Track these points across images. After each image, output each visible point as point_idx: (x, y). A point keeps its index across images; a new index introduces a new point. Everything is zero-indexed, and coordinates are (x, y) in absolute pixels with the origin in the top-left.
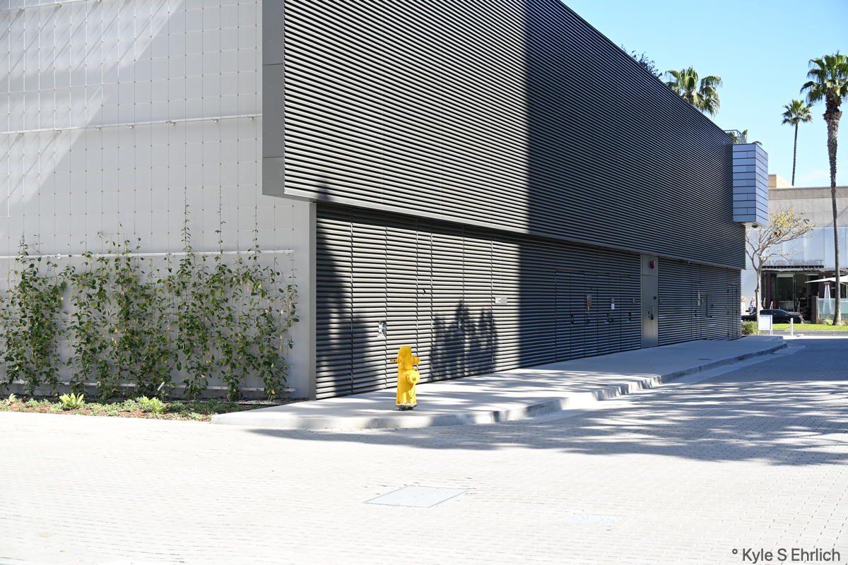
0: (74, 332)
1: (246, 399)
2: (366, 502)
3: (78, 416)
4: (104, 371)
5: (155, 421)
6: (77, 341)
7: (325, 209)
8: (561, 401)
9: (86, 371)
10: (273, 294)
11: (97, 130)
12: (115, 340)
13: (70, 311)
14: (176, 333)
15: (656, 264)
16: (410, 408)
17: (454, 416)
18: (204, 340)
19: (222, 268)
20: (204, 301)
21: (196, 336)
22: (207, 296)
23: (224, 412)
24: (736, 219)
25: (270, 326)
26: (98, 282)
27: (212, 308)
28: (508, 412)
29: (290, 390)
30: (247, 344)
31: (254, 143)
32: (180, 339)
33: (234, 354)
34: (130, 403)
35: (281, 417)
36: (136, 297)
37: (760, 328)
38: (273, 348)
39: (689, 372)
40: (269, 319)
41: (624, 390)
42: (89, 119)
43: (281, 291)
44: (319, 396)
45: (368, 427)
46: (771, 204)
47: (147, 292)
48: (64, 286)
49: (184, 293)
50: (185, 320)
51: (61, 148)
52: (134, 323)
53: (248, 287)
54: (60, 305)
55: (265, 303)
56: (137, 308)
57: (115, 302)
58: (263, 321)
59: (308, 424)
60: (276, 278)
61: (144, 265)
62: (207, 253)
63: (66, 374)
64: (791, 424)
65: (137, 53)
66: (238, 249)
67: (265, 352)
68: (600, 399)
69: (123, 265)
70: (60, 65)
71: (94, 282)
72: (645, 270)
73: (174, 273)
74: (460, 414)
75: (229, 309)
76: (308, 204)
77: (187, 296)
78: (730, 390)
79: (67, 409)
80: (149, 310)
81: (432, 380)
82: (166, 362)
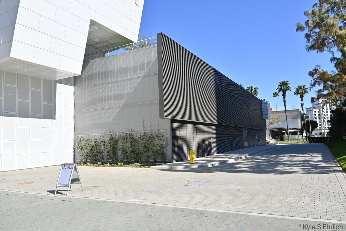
0: (121, 149)
1: (158, 163)
2: (184, 185)
3: (122, 167)
4: (127, 157)
5: (138, 168)
6: (121, 151)
7: (173, 121)
8: (227, 161)
9: (123, 158)
10: (163, 139)
11: (124, 106)
12: (129, 151)
13: (120, 145)
14: (142, 149)
15: (246, 129)
16: (193, 164)
17: (203, 165)
18: (148, 150)
19: (151, 134)
20: (148, 142)
21: (146, 149)
22: (148, 141)
23: (153, 166)
24: (264, 119)
25: (162, 147)
26: (126, 138)
27: (150, 143)
28: (215, 164)
29: (167, 160)
30: (157, 151)
31: (157, 107)
32: (143, 150)
33: (155, 153)
34: (133, 164)
35: (165, 167)
36: (134, 141)
37: (271, 143)
38: (163, 151)
39: (255, 153)
40: (162, 145)
41: (241, 158)
42: (123, 104)
43: (164, 139)
44: (173, 162)
45: (184, 168)
46: (271, 115)
47: (136, 140)
48: (119, 139)
49: (144, 140)
50: (144, 146)
51: (117, 110)
52: (133, 147)
53: (157, 138)
54: (118, 144)
55: (161, 142)
56: (134, 144)
57: (129, 143)
58: (161, 145)
59: (171, 168)
60: (163, 136)
61: (135, 134)
62: (148, 131)
63: (119, 158)
64: (279, 165)
65: (132, 90)
66: (155, 130)
67: (161, 152)
68: (235, 160)
69: (131, 135)
70: (117, 93)
71: (125, 138)
72: (244, 131)
73: (141, 136)
74: (204, 165)
75: (153, 143)
76: (169, 120)
77: (144, 141)
78: (265, 157)
79: (120, 166)
80: (136, 144)
81: (198, 157)
82: (141, 155)
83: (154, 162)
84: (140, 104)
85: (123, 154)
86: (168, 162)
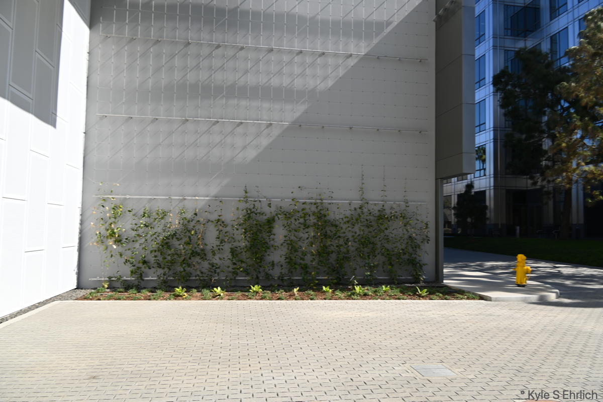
0: (282, 246)
6: (284, 252)
12: (313, 251)
13: (280, 233)
29: (427, 278)
40: (412, 239)
47: (335, 223)
48: (275, 218)
54: (272, 230)
60: (418, 217)
61: (333, 208)
62: (374, 202)
70: (275, 81)
82: (351, 264)
83: (396, 282)
84: (351, 128)
85: (290, 260)
86: (428, 282)
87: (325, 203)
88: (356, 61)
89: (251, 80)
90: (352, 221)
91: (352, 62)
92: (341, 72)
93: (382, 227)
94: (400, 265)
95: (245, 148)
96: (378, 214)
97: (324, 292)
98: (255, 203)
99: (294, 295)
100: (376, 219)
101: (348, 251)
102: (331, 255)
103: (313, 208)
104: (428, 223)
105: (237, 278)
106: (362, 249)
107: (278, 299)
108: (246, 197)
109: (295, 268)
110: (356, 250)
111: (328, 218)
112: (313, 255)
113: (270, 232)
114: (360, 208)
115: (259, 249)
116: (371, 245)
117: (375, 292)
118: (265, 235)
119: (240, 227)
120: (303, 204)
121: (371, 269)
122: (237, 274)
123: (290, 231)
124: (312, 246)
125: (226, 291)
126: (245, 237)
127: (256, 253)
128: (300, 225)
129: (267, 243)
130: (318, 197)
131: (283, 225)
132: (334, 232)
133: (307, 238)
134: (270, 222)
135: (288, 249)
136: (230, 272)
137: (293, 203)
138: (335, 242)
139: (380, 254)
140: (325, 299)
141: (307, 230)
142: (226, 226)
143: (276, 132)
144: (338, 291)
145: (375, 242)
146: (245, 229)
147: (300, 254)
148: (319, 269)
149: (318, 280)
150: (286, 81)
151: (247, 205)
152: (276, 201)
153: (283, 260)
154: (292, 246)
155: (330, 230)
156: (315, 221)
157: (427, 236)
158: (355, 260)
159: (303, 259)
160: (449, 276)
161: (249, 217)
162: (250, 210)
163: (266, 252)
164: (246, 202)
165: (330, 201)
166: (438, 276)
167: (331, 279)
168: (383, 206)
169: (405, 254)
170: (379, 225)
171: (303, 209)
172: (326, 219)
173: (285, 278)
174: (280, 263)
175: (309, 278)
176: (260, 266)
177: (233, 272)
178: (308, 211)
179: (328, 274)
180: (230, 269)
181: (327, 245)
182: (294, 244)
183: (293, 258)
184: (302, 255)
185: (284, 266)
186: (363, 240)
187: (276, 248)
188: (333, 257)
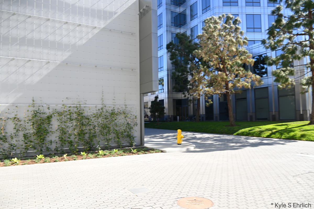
0: (57, 131)
6: (58, 135)
12: (75, 133)
16: (180, 144)
40: (129, 124)
47: (87, 117)
53: (123, 116)
69: (79, 109)
82: (97, 139)
83: (121, 147)
84: (96, 66)
85: (61, 139)
86: (137, 146)
87: (82, 106)
88: (98, 31)
89: (36, 35)
90: (97, 116)
91: (96, 31)
92: (90, 36)
93: (114, 119)
94: (123, 138)
95: (32, 75)
96: (111, 112)
97: (82, 155)
98: (39, 107)
99: (64, 158)
100: (110, 114)
101: (95, 132)
102: (86, 135)
103: (75, 110)
104: (137, 116)
105: (28, 152)
106: (103, 131)
107: (55, 162)
108: (34, 104)
109: (65, 143)
110: (100, 131)
111: (83, 115)
112: (76, 135)
113: (49, 123)
114: (101, 109)
115: (42, 134)
116: (108, 129)
117: (110, 153)
118: (46, 125)
119: (30, 121)
120: (69, 107)
121: (108, 140)
122: (28, 149)
123: (62, 123)
124: (75, 130)
125: (21, 160)
126: (33, 127)
127: (40, 136)
128: (67, 119)
129: (47, 130)
130: (78, 103)
131: (57, 120)
132: (87, 122)
133: (72, 126)
134: (49, 118)
135: (60, 133)
136: (23, 148)
137: (63, 107)
138: (88, 128)
139: (113, 133)
140: (82, 159)
141: (71, 122)
142: (20, 121)
143: (52, 67)
144: (90, 154)
145: (110, 127)
146: (33, 123)
147: (67, 135)
148: (79, 143)
149: (78, 149)
150: (58, 38)
151: (34, 109)
152: (53, 106)
153: (57, 139)
154: (63, 131)
155: (85, 121)
156: (76, 116)
157: (136, 123)
158: (99, 137)
159: (69, 138)
160: (147, 142)
161: (36, 115)
162: (36, 111)
163: (46, 135)
164: (34, 107)
165: (85, 106)
166: (142, 142)
167: (86, 148)
168: (114, 108)
169: (125, 132)
170: (112, 118)
171: (69, 110)
172: (82, 115)
173: (59, 149)
174: (56, 141)
175: (73, 148)
176: (43, 144)
177: (26, 148)
178: (72, 111)
179: (84, 145)
180: (23, 147)
181: (83, 129)
182: (64, 130)
183: (64, 138)
184: (69, 136)
185: (58, 142)
186: (103, 126)
187: (52, 132)
188: (87, 136)
